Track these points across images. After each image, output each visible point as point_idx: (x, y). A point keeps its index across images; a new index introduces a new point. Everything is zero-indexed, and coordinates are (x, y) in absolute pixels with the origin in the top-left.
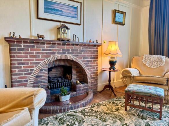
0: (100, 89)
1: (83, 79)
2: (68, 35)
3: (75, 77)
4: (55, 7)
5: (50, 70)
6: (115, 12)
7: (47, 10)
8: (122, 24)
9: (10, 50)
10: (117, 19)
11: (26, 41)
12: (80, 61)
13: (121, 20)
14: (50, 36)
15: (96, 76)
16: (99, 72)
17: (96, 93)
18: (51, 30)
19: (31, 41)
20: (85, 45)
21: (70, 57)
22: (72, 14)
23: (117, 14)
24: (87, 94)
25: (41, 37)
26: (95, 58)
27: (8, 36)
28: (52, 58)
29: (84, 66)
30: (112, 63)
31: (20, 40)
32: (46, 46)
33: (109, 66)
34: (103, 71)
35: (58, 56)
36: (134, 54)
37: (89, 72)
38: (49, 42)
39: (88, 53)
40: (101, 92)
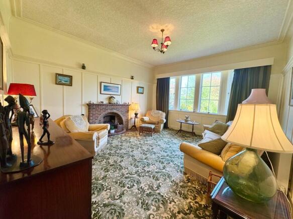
0: (129, 127)
1: (121, 123)
2: (114, 101)
3: (116, 121)
4: (109, 88)
5: (104, 118)
6: (138, 88)
7: (105, 90)
8: (143, 93)
9: (89, 109)
10: (139, 91)
11: (96, 105)
12: (119, 113)
13: (141, 91)
14: (106, 102)
15: (127, 121)
16: (129, 118)
17: (127, 130)
18: (107, 98)
19: (98, 105)
20: (122, 105)
21: (115, 111)
22: (116, 90)
23: (139, 89)
24: (123, 130)
25: (102, 102)
26: (128, 111)
27: (88, 103)
28: (107, 112)
29: (122, 116)
30: (136, 114)
31: (93, 104)
32: (104, 107)
33: (135, 116)
34: (131, 118)
35: (109, 111)
36: (149, 109)
37: (124, 119)
38: (105, 105)
39: (124, 110)
40: (130, 129)
